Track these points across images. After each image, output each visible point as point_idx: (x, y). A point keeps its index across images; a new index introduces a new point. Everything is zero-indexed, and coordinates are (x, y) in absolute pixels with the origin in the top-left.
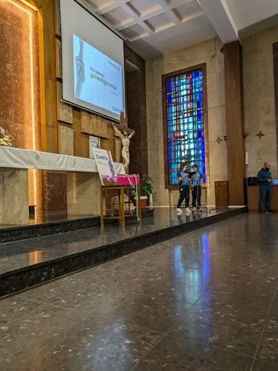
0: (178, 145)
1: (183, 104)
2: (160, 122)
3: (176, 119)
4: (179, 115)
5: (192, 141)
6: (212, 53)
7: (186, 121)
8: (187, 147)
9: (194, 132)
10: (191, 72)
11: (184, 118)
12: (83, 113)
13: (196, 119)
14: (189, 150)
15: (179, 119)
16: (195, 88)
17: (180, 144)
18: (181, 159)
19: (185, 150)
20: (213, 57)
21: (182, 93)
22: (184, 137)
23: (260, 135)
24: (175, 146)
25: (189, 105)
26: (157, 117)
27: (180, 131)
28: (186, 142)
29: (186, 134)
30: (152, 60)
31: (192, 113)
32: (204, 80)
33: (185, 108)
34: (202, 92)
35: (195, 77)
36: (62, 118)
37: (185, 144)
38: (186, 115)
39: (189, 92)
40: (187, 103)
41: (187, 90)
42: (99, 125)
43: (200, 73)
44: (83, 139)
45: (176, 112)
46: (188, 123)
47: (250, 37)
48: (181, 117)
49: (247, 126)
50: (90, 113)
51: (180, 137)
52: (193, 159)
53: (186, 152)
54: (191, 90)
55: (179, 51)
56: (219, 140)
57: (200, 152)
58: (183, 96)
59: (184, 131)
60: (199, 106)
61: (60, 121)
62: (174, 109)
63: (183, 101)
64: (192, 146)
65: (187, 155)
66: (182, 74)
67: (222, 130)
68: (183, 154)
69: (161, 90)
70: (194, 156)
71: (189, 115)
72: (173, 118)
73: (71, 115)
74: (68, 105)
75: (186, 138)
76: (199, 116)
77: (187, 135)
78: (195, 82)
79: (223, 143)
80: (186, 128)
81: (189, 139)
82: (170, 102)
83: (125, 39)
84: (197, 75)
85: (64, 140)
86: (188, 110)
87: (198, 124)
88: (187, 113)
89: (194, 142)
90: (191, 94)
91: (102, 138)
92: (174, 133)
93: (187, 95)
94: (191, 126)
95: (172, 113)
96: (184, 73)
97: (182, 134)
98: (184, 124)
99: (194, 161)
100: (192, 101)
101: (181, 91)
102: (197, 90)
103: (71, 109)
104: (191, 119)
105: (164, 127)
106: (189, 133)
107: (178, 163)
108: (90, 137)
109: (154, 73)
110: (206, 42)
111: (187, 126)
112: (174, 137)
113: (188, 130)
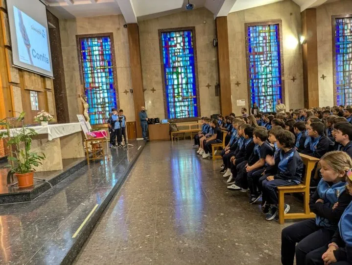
0: (94, 94)
1: (96, 61)
2: (77, 74)
3: (92, 73)
4: (94, 70)
5: (105, 91)
6: (118, 26)
7: (99, 75)
8: (102, 95)
9: (107, 84)
10: (101, 37)
11: (97, 73)
12: (25, 73)
13: (108, 74)
14: (104, 98)
15: (94, 73)
16: (106, 51)
17: (96, 93)
18: (98, 105)
19: (100, 97)
20: (119, 29)
21: (95, 52)
22: (99, 87)
23: (153, 90)
24: (91, 94)
25: (101, 63)
26: (74, 69)
27: (95, 83)
28: (101, 92)
29: (101, 85)
30: (66, 20)
31: (104, 69)
32: (112, 46)
33: (98, 65)
34: (111, 54)
35: (105, 42)
36: (13, 79)
37: (100, 93)
38: (99, 71)
39: (100, 53)
40: (100, 62)
41: (99, 51)
42: (36, 81)
43: (109, 40)
44: (26, 94)
45: (91, 67)
46: (102, 77)
47: (144, 21)
48: (95, 71)
49: (144, 83)
50: (29, 72)
51: (96, 88)
52: (107, 105)
53: (101, 99)
54: (102, 52)
55: (89, 18)
56: (126, 92)
57: (113, 100)
58: (96, 55)
59: (99, 83)
60: (109, 65)
61: (12, 83)
62: (88, 64)
63: (96, 59)
64: (106, 95)
65: (103, 102)
66: (94, 37)
67: (128, 85)
68: (99, 101)
69: (76, 47)
70: (108, 103)
71: (102, 70)
72: (89, 72)
73: (18, 76)
74: (16, 68)
75: (101, 88)
76: (110, 72)
77: (101, 87)
78: (105, 45)
79: (129, 94)
80: (100, 81)
81: (103, 89)
82: (85, 58)
83: (47, 5)
84: (106, 40)
85: (16, 98)
86: (100, 66)
87: (109, 78)
88: (100, 69)
89: (107, 92)
90: (102, 54)
91: (38, 92)
92: (90, 84)
93: (99, 55)
94: (104, 80)
95: (87, 67)
96: (96, 37)
97: (97, 85)
98: (98, 77)
99: (108, 107)
100: (103, 60)
101: (93, 51)
102: (107, 52)
103: (17, 70)
104: (104, 74)
105: (81, 78)
106: (103, 84)
107: (95, 108)
108: (31, 92)
109: (69, 32)
110: (111, 16)
111: (101, 79)
112: (91, 87)
113: (102, 82)
